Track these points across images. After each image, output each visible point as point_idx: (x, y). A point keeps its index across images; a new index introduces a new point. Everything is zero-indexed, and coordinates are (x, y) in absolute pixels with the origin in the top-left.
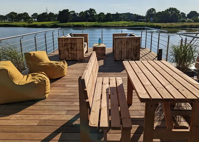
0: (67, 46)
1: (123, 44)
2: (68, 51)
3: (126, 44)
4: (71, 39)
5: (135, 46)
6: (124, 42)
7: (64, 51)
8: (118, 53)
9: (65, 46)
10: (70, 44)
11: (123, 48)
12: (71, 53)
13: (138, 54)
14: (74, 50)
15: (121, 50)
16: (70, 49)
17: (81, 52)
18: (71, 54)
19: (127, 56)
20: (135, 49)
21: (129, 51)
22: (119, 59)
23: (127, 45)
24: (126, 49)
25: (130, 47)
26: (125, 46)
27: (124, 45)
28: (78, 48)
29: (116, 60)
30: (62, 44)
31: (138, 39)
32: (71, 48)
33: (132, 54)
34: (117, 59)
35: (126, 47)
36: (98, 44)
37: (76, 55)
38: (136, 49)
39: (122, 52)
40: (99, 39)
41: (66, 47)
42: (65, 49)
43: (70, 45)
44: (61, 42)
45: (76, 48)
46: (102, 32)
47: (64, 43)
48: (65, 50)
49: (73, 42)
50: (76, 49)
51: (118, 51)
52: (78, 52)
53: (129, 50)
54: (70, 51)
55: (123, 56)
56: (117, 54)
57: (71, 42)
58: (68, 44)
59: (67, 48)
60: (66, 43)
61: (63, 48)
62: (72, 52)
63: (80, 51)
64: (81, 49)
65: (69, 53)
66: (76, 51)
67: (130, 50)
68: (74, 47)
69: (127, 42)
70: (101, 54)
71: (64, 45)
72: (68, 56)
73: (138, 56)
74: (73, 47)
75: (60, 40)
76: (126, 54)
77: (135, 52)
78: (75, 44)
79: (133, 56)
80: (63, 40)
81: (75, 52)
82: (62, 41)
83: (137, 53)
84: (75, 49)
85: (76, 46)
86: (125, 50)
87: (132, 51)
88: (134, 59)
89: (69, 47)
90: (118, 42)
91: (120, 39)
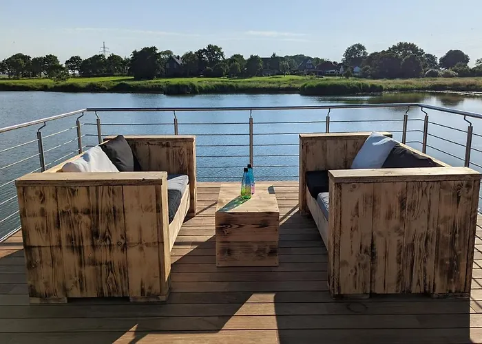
0: (71, 226)
1: (383, 210)
2: (79, 249)
3: (397, 212)
6: (389, 200)
7: (56, 252)
8: (353, 261)
9: (58, 225)
10: (87, 212)
11: (380, 234)
12: (94, 263)
13: (463, 263)
14: (110, 245)
15: (372, 245)
16: (87, 243)
17: (151, 253)
18: (91, 267)
20: (448, 236)
21: (412, 245)
22: (359, 291)
23: (402, 219)
24: (395, 239)
25: (419, 225)
26: (395, 222)
27: (389, 216)
28: (133, 235)
29: (340, 298)
30: (43, 213)
31: (468, 186)
32: (95, 234)
33: (430, 264)
34: (348, 289)
35: (397, 229)
37: (124, 269)
38: (453, 239)
39: (373, 255)
40: (246, 170)
41: (64, 231)
42: (60, 241)
43: (86, 219)
44: (36, 206)
45: (119, 233)
46: (251, 123)
47: (51, 206)
48: (60, 246)
49: (105, 202)
50: (124, 237)
51: (356, 248)
52: (133, 253)
53: (417, 243)
54: (88, 253)
55: (379, 275)
56: (345, 263)
57: (93, 201)
58: (76, 212)
59: (70, 238)
60: (62, 208)
61: (49, 238)
62: (103, 255)
63: (141, 249)
64: (150, 240)
65: (81, 264)
66: (124, 248)
67: (419, 244)
68: (112, 227)
69: (402, 202)
70: (255, 247)
71: (52, 219)
72: (81, 275)
73: (462, 274)
74: (102, 228)
75: (31, 192)
76: (399, 262)
77: (447, 255)
78: (115, 214)
79: (438, 273)
80: (49, 192)
81: (117, 256)
82: (42, 196)
83: (455, 259)
84: (114, 242)
85: (120, 224)
86: (389, 244)
87: (432, 247)
88: (437, 291)
89: (84, 230)
90: (352, 198)
91: (366, 188)
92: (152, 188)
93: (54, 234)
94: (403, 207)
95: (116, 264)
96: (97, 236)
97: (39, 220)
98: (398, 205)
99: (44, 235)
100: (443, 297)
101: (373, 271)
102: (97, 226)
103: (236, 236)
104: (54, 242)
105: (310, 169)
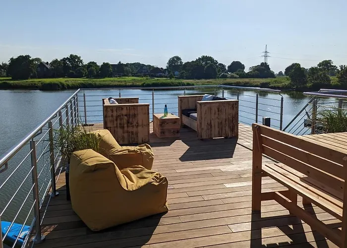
0: (121, 119)
1: (213, 112)
2: (123, 128)
3: (217, 113)
4: (128, 108)
5: (230, 114)
6: (215, 109)
7: (116, 129)
8: (205, 128)
9: (117, 120)
10: (126, 115)
11: (213, 119)
12: (128, 132)
13: (236, 127)
14: (133, 126)
15: (211, 122)
16: (125, 125)
17: (146, 128)
18: (127, 134)
19: (219, 132)
20: (231, 119)
22: (208, 138)
23: (218, 114)
24: (217, 121)
25: (223, 116)
26: (217, 115)
27: (215, 114)
28: (140, 123)
29: (202, 140)
30: (112, 116)
31: (235, 104)
32: (128, 122)
33: (227, 128)
34: (204, 137)
35: (217, 118)
36: (163, 115)
37: (137, 133)
38: (233, 120)
39: (211, 126)
41: (119, 121)
42: (117, 125)
43: (126, 117)
44: (110, 113)
45: (136, 121)
47: (115, 114)
48: (117, 127)
49: (132, 112)
50: (137, 123)
51: (206, 124)
52: (140, 128)
53: (223, 122)
54: (126, 129)
55: (213, 132)
56: (203, 129)
57: (128, 112)
58: (123, 115)
59: (120, 124)
60: (118, 114)
61: (114, 124)
62: (130, 129)
63: (143, 127)
64: (145, 124)
65: (123, 133)
66: (137, 126)
68: (134, 120)
69: (218, 109)
70: (172, 131)
71: (115, 118)
73: (236, 131)
74: (131, 120)
75: (109, 110)
76: (218, 128)
77: (231, 125)
78: (135, 116)
79: (229, 130)
80: (114, 109)
81: (135, 130)
82: (112, 111)
83: (234, 126)
85: (136, 118)
86: (215, 123)
87: (227, 122)
88: (229, 136)
89: (125, 121)
90: (204, 108)
91: (208, 105)
92: (147, 107)
93: (115, 122)
94: (218, 111)
95: (135, 132)
96: (129, 123)
97: (111, 118)
98: (217, 110)
99: (112, 123)
100: (231, 138)
101: (211, 131)
102: (129, 120)
103: (167, 127)
104: (115, 126)
105: (183, 108)
